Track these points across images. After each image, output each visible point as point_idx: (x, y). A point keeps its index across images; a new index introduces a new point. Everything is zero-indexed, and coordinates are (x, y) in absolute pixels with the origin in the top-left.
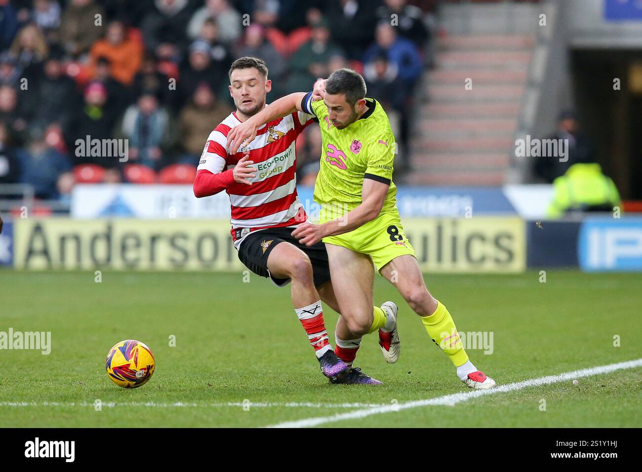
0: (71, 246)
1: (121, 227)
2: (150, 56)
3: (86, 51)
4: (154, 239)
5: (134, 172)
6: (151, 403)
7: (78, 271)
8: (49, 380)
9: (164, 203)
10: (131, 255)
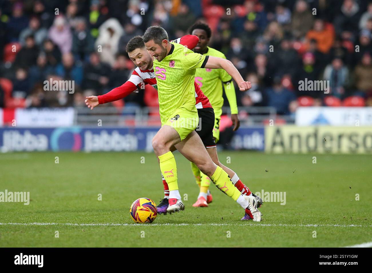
0: (295, 141)
1: (323, 130)
2: (338, 38)
3: (304, 35)
4: (340, 137)
5: (330, 101)
6: (337, 225)
7: (300, 154)
8: (282, 212)
9: (346, 117)
10: (328, 145)
